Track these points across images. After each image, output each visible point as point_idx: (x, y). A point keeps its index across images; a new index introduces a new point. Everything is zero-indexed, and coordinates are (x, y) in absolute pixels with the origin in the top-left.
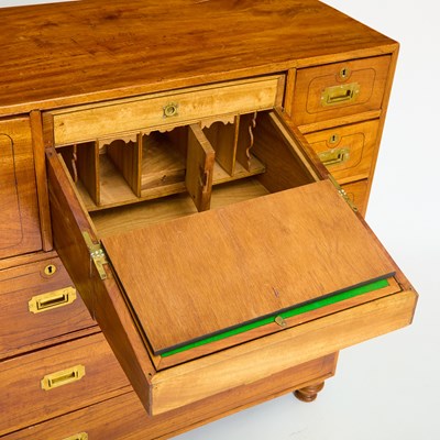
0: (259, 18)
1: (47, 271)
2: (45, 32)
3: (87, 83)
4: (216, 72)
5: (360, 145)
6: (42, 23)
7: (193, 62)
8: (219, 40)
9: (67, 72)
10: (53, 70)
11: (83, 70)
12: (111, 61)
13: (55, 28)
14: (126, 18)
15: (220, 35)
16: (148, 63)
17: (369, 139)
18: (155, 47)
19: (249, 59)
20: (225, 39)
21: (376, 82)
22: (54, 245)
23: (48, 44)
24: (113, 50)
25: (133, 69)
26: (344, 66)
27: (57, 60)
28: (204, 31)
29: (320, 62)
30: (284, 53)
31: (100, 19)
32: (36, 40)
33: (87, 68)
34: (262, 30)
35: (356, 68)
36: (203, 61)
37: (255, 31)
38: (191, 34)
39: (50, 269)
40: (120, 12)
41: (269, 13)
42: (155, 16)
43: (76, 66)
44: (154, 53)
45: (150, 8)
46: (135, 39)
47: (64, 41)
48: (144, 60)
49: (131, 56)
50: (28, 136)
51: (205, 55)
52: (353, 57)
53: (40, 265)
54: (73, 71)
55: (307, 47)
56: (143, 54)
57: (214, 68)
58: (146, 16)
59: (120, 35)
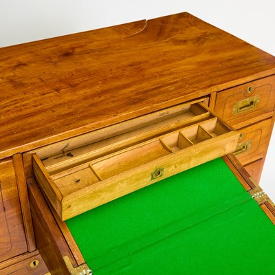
0: (178, 47)
1: (32, 265)
2: (18, 72)
3: (57, 123)
4: (158, 102)
5: (259, 137)
6: (15, 64)
7: (138, 94)
8: (154, 70)
9: (40, 112)
10: (28, 111)
11: (52, 109)
12: (74, 97)
13: (25, 68)
14: (79, 54)
15: (153, 65)
16: (103, 98)
17: (264, 132)
18: (105, 81)
19: (181, 87)
20: (158, 69)
21: (272, 93)
22: (36, 246)
23: (22, 85)
24: (73, 87)
25: (92, 105)
26: (250, 85)
27: (30, 100)
28: (140, 63)
29: (233, 85)
30: (206, 80)
31: (59, 57)
32: (11, 81)
33: (55, 106)
34: (183, 58)
35: (258, 85)
36: (145, 92)
37: (179, 60)
38: (131, 65)
39: (34, 263)
40: (73, 48)
41: (185, 42)
42: (100, 51)
43: (46, 106)
44: (106, 87)
45: (95, 43)
46: (89, 74)
47: (34, 80)
48: (99, 94)
49: (88, 91)
50: (12, 174)
51: (146, 85)
52: (256, 78)
53: (26, 262)
54: (44, 111)
55: (222, 73)
56: (97, 88)
57: (155, 99)
58: (93, 51)
59: (77, 71)
